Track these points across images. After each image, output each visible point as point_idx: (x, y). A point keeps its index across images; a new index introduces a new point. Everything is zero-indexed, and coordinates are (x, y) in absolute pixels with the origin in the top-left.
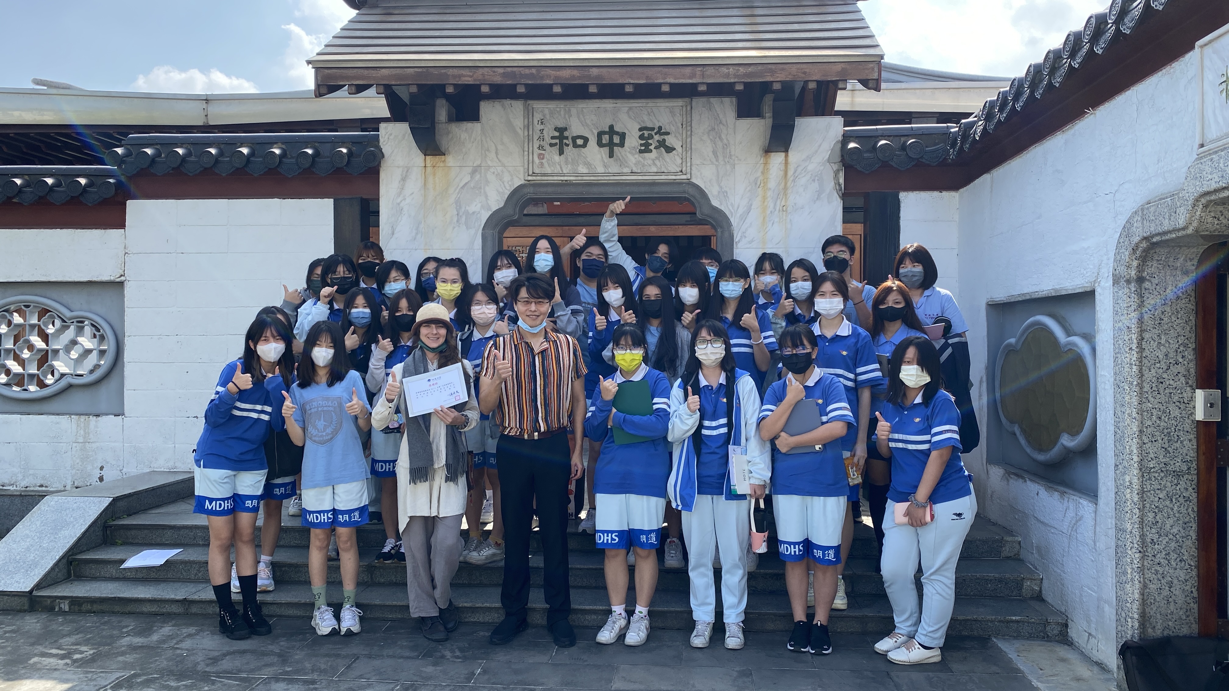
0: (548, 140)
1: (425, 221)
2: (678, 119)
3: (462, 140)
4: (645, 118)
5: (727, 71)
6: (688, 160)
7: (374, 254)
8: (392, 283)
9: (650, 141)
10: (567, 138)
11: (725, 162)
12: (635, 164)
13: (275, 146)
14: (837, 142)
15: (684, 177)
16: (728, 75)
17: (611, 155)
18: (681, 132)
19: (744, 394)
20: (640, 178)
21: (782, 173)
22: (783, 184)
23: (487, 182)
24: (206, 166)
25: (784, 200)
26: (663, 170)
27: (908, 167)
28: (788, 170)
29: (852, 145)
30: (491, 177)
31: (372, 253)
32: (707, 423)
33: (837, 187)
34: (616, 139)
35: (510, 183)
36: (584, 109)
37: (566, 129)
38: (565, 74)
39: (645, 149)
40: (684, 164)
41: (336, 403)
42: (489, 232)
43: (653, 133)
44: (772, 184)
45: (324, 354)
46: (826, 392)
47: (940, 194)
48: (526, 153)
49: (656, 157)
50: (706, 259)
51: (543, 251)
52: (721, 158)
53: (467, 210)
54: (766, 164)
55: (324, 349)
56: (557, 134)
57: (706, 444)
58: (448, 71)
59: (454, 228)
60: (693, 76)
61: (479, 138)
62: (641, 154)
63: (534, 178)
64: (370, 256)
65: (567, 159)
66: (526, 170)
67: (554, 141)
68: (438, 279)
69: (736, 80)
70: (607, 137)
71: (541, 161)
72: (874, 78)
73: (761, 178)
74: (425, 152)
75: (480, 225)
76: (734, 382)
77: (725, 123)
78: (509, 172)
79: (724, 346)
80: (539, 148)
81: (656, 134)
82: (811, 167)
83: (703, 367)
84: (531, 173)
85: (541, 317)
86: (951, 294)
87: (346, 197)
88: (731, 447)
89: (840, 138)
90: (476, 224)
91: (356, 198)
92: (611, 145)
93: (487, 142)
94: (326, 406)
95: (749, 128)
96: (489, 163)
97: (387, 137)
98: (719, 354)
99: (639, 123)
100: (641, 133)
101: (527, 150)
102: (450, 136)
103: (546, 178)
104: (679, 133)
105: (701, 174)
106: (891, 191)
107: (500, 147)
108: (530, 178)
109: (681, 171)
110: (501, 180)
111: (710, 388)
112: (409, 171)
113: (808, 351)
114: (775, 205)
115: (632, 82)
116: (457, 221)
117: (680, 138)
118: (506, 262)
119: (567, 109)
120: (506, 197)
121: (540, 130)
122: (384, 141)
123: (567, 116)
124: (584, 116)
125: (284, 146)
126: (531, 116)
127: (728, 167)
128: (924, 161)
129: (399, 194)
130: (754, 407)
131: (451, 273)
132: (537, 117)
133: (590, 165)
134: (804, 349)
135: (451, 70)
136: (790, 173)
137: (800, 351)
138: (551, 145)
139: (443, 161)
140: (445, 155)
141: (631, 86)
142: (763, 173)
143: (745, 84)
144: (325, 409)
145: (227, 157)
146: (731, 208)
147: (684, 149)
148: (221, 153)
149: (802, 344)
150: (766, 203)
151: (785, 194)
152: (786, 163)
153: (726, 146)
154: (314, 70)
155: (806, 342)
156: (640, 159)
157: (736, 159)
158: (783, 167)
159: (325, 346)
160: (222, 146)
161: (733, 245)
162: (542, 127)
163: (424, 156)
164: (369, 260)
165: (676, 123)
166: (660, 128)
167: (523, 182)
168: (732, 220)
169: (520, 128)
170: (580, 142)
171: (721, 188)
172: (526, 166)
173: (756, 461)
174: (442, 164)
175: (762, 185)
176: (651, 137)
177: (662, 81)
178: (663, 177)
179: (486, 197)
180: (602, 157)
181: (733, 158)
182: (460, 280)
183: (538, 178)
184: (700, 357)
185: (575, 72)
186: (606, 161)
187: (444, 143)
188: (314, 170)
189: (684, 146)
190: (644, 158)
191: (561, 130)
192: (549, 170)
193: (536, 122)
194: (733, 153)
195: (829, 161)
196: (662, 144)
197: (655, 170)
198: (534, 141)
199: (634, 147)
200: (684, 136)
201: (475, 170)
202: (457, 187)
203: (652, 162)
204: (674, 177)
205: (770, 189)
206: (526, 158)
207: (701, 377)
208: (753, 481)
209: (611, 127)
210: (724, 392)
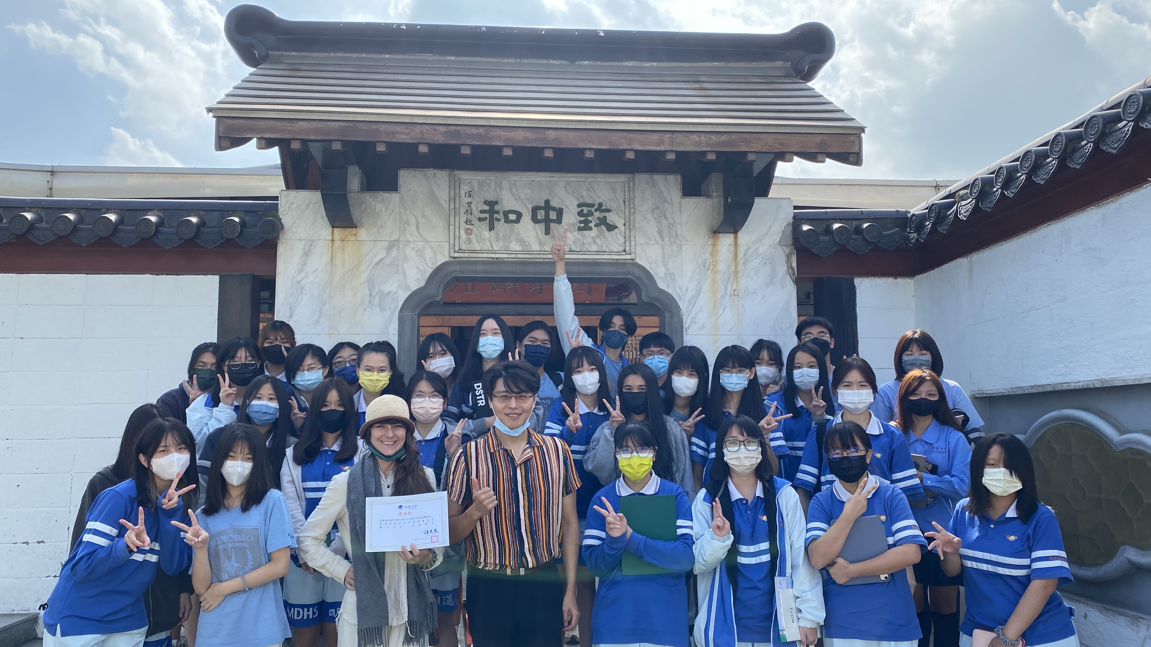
0: (476, 214)
1: (330, 302)
2: (620, 196)
3: (377, 211)
4: (584, 193)
5: (698, 139)
6: (632, 239)
7: (283, 337)
8: (306, 372)
9: (590, 218)
10: (498, 212)
11: (671, 242)
12: (574, 242)
13: (150, 213)
14: (788, 224)
15: (628, 257)
16: (699, 144)
17: (547, 232)
18: (623, 209)
19: (789, 508)
20: (580, 257)
21: (732, 256)
22: (733, 267)
23: (406, 259)
24: (60, 234)
25: (735, 283)
26: (604, 249)
27: (866, 251)
28: (738, 252)
29: (805, 228)
30: (410, 253)
31: (281, 335)
32: (744, 549)
33: (790, 271)
34: (553, 215)
35: (432, 260)
36: (517, 183)
37: (496, 203)
38: (519, 135)
39: (585, 226)
40: (628, 243)
41: (252, 538)
42: (408, 314)
43: (593, 210)
44: (722, 267)
45: (239, 469)
46: (889, 507)
47: (895, 280)
48: (452, 228)
49: (596, 235)
50: (655, 347)
51: (490, 333)
52: (666, 238)
53: (382, 290)
54: (714, 245)
55: (239, 463)
56: (486, 208)
57: (743, 575)
58: (380, 127)
59: (365, 310)
60: (661, 143)
61: (398, 209)
62: (580, 232)
63: (461, 255)
64: (279, 338)
65: (497, 235)
66: (452, 246)
67: (483, 215)
68: (362, 366)
69: (708, 149)
70: (542, 212)
71: (469, 236)
72: (855, 151)
73: (710, 260)
74: (333, 224)
75: (397, 307)
76: (774, 495)
77: (670, 202)
78: (432, 248)
79: (760, 449)
80: (466, 223)
81: (596, 211)
82: (762, 250)
83: (733, 475)
84: (457, 249)
85: (524, 415)
86: (959, 385)
87: (234, 273)
88: (777, 579)
89: (791, 220)
90: (392, 306)
91: (247, 275)
92: (547, 222)
93: (406, 214)
94: (239, 542)
95: (695, 208)
96: (410, 238)
97: (287, 205)
98: (755, 459)
99: (578, 199)
100: (580, 209)
101: (453, 224)
102: (364, 207)
103: (474, 255)
104: (621, 210)
105: (646, 254)
106: (845, 276)
107: (421, 221)
108: (456, 255)
109: (625, 251)
110: (421, 256)
111: (744, 502)
112: (314, 245)
113: (863, 453)
114: (726, 288)
115: (593, 147)
116: (370, 302)
117: (622, 216)
118: (440, 349)
119: (498, 182)
120: (428, 275)
121: (468, 203)
122: (284, 211)
123: (498, 189)
124: (517, 190)
125: (160, 214)
126: (457, 187)
127: (675, 248)
128: (881, 245)
129: (300, 272)
130: (800, 527)
131: (378, 359)
132: (465, 188)
133: (524, 242)
134: (857, 452)
135: (383, 126)
136: (740, 255)
137: (852, 453)
138: (480, 220)
139: (354, 235)
140: (356, 227)
141: (592, 152)
142: (712, 254)
143: (718, 153)
144: (238, 545)
145: (88, 224)
146: (679, 291)
147: (627, 228)
148: (81, 220)
149: (855, 445)
150: (716, 287)
151: (736, 277)
152: (736, 244)
153: (671, 226)
154: (215, 119)
155: (859, 443)
156: (580, 237)
157: (683, 239)
158: (732, 249)
159: (240, 458)
160: (83, 212)
161: (682, 331)
162: (470, 200)
163: (331, 229)
164: (277, 343)
165: (618, 200)
166: (600, 205)
167: (447, 259)
168: (680, 304)
169: (445, 201)
170: (512, 217)
171: (668, 269)
172: (452, 242)
173: (807, 598)
174: (353, 238)
175: (711, 267)
176: (590, 214)
177: (627, 148)
178: (606, 257)
179: (405, 274)
180: (537, 234)
181: (680, 238)
182: (389, 368)
183: (466, 255)
184: (731, 462)
185: (529, 134)
186: (541, 239)
187: (355, 213)
188: (198, 241)
189: (627, 224)
190: (584, 236)
191: (492, 204)
192: (477, 247)
193: (463, 195)
194: (679, 233)
195: (780, 243)
196: (603, 222)
197: (596, 249)
198: (461, 215)
199: (573, 224)
200: (627, 214)
201: (392, 245)
202: (370, 264)
203: (592, 240)
204: (617, 257)
205: (720, 272)
206: (452, 232)
207: (732, 487)
208: (803, 624)
209: (547, 202)
210: (763, 507)
